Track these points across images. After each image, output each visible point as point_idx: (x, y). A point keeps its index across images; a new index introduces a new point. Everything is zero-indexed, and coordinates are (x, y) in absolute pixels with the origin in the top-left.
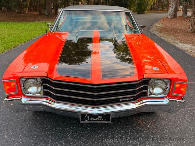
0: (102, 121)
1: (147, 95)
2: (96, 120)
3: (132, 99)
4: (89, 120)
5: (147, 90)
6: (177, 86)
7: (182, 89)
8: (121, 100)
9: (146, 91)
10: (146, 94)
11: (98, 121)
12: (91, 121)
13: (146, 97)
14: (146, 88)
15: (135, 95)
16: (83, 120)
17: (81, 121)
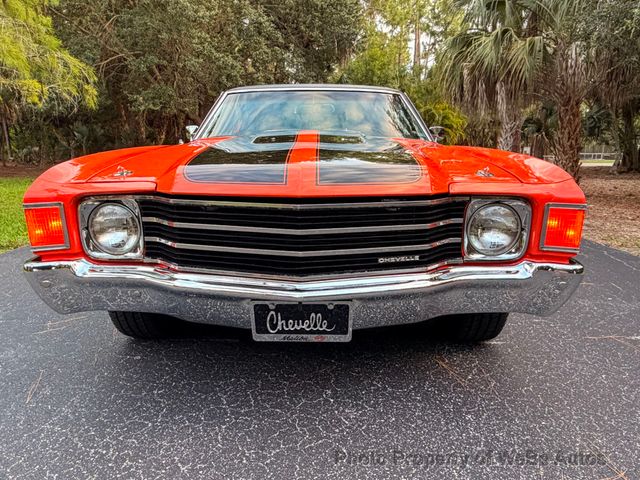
0: (324, 332)
1: (461, 255)
2: (302, 331)
3: (417, 258)
4: (282, 332)
5: (462, 236)
6: (553, 223)
7: (571, 233)
8: (381, 260)
9: (458, 240)
10: (460, 250)
11: (312, 332)
12: (290, 332)
13: (459, 260)
14: (458, 231)
15: (426, 247)
16: (262, 329)
17: (258, 332)
